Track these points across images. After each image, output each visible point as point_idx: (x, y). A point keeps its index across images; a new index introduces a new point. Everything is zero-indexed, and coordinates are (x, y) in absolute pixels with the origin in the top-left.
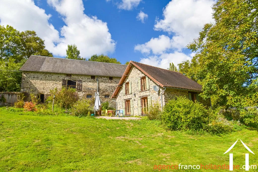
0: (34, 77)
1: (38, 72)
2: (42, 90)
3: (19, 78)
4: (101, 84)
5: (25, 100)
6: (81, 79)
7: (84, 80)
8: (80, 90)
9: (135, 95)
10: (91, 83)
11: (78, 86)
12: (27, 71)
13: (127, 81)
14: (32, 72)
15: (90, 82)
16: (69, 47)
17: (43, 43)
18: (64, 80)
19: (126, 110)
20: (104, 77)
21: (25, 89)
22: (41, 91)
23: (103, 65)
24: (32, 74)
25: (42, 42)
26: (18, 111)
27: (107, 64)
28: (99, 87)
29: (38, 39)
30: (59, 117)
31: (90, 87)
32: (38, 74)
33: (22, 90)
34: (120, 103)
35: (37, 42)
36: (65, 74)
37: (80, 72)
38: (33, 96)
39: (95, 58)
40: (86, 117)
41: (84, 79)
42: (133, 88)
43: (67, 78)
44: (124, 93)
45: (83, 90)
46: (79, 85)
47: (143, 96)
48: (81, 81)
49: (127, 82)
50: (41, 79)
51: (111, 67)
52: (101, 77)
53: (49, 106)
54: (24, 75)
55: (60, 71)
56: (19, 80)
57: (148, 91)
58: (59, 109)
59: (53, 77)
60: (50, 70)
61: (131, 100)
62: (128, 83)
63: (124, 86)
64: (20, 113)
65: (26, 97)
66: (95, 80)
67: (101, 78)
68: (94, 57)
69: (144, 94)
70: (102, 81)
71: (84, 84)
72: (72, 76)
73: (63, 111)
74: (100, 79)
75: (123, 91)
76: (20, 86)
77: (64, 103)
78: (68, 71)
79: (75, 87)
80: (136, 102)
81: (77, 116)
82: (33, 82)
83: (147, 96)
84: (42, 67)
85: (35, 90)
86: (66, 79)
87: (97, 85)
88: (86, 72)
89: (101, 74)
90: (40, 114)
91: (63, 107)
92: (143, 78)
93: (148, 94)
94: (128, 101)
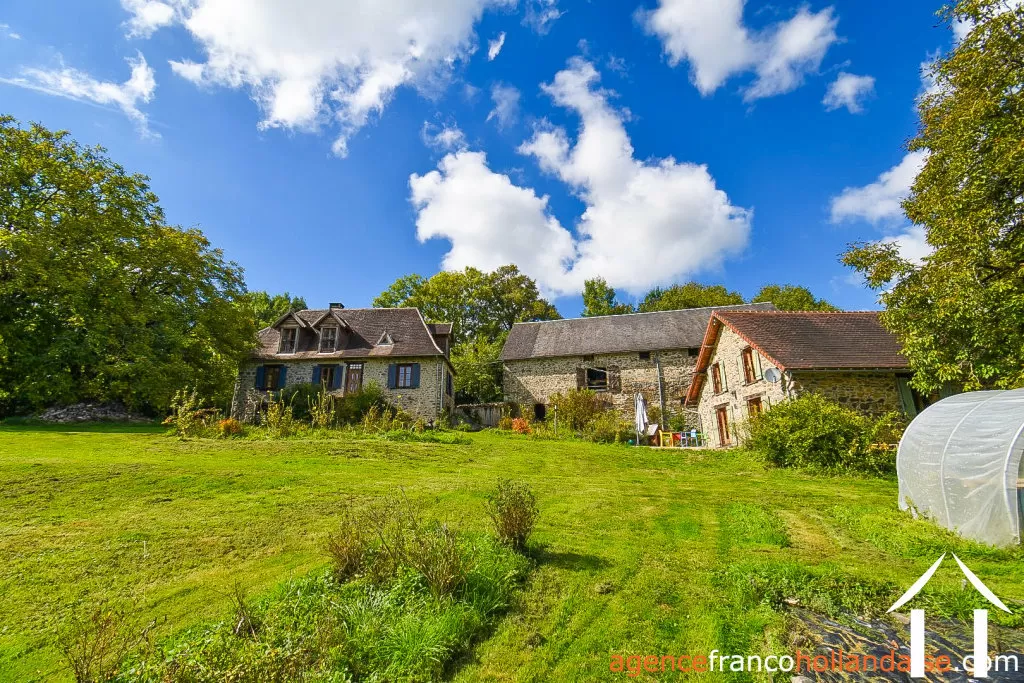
0: (523, 371)
1: (528, 360)
2: (540, 396)
3: (497, 373)
4: (667, 370)
5: (513, 416)
6: (616, 364)
7: (623, 365)
8: (617, 390)
9: (734, 393)
10: (642, 371)
11: (610, 380)
12: (511, 360)
13: (715, 360)
14: (519, 361)
15: (638, 367)
16: (587, 284)
17: (534, 288)
18: (579, 371)
19: (721, 431)
20: (674, 350)
21: (511, 396)
22: (538, 397)
23: (670, 319)
24: (519, 364)
25: (532, 286)
26: (506, 434)
27: (686, 314)
28: (662, 380)
29: (523, 279)
30: (566, 443)
31: (640, 379)
32: (530, 363)
33: (506, 398)
34: (708, 417)
35: (522, 288)
36: (580, 356)
37: (615, 347)
38: (524, 408)
39: (654, 298)
40: (612, 446)
41: (625, 361)
42: (730, 377)
43: (585, 366)
44: (712, 389)
45: (624, 389)
46: (613, 378)
47: (751, 396)
48: (616, 369)
49: (714, 362)
50: (536, 373)
51: (696, 321)
52: (666, 351)
53: (551, 425)
54: (507, 369)
55: (570, 351)
56: (499, 376)
57: (760, 383)
58: (567, 431)
59: (557, 365)
60: (550, 351)
61: (727, 408)
62: (717, 365)
63: (709, 372)
64: (508, 436)
65: (515, 412)
66: (652, 361)
67: (666, 354)
68: (654, 296)
69: (752, 390)
70: (670, 363)
71: (624, 374)
72: (596, 358)
73: (575, 433)
74: (663, 359)
75: (709, 386)
76: (502, 390)
77: (575, 419)
78: (587, 347)
79: (606, 383)
80: (739, 410)
81: (596, 441)
82: (522, 379)
83: (759, 395)
84: (536, 346)
85: (528, 396)
86: (582, 367)
87: (657, 373)
88: (625, 345)
89: (666, 344)
90: (536, 437)
91: (574, 427)
92: (747, 351)
93: (761, 389)
94: (721, 410)
